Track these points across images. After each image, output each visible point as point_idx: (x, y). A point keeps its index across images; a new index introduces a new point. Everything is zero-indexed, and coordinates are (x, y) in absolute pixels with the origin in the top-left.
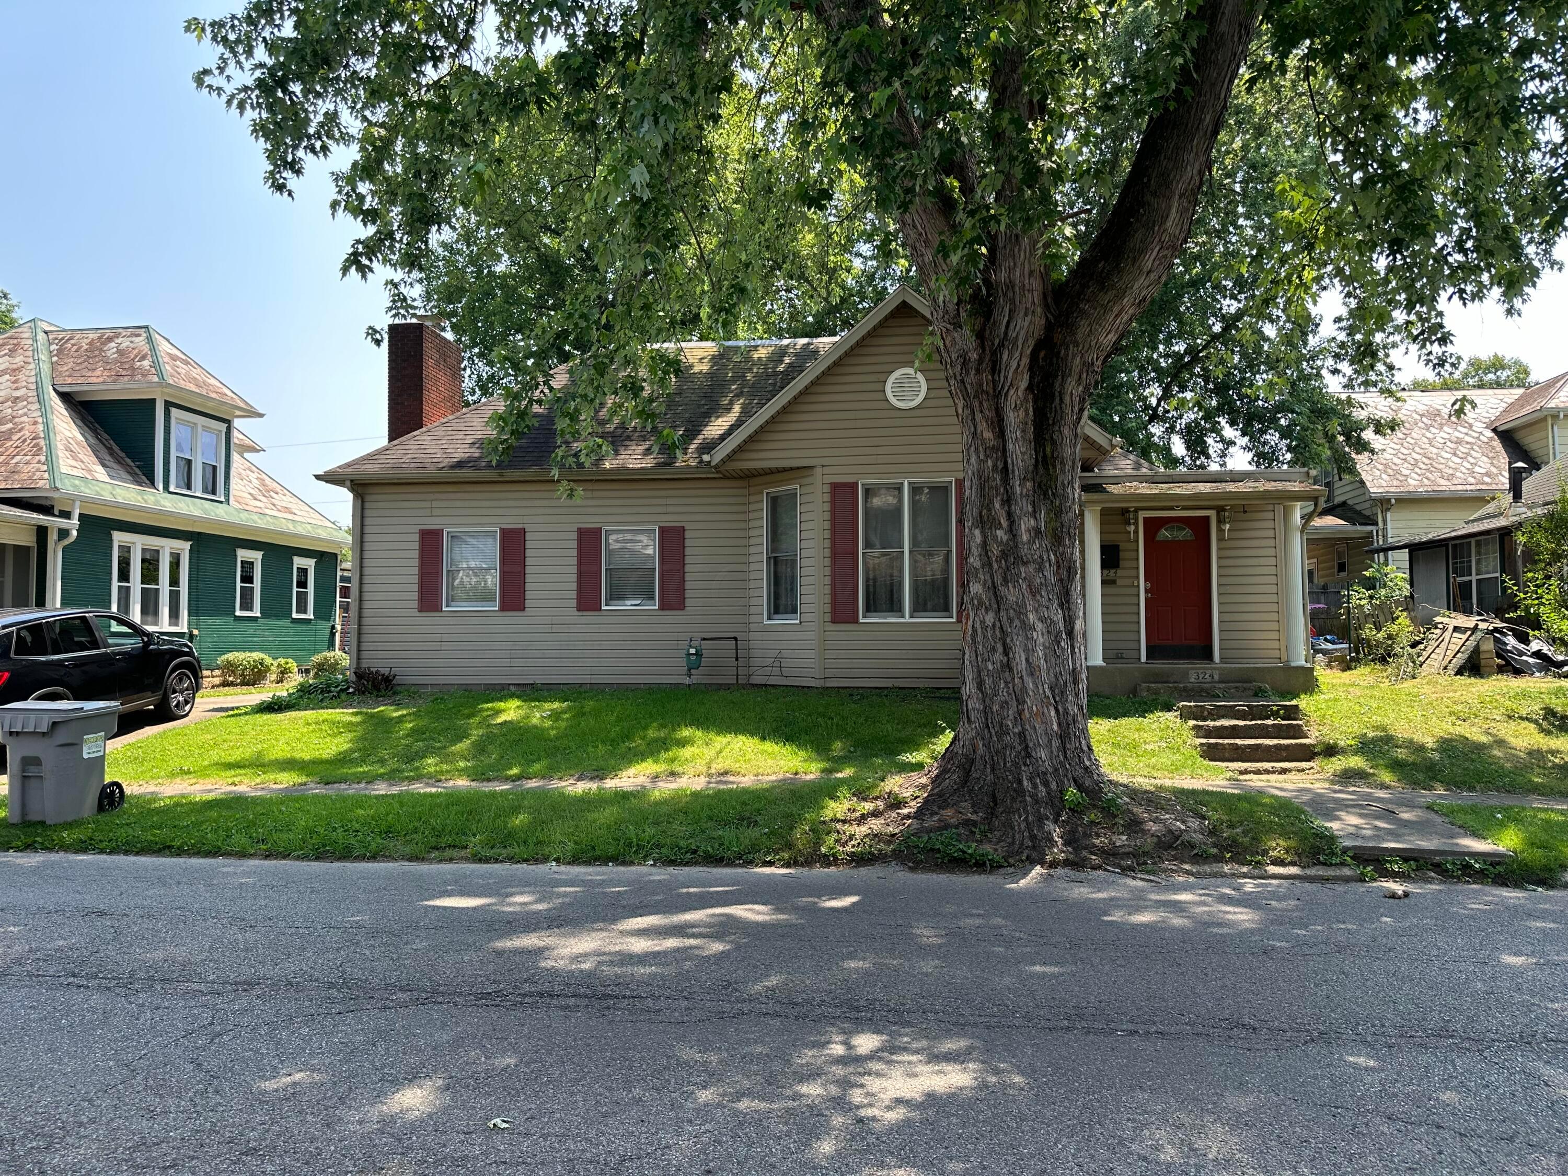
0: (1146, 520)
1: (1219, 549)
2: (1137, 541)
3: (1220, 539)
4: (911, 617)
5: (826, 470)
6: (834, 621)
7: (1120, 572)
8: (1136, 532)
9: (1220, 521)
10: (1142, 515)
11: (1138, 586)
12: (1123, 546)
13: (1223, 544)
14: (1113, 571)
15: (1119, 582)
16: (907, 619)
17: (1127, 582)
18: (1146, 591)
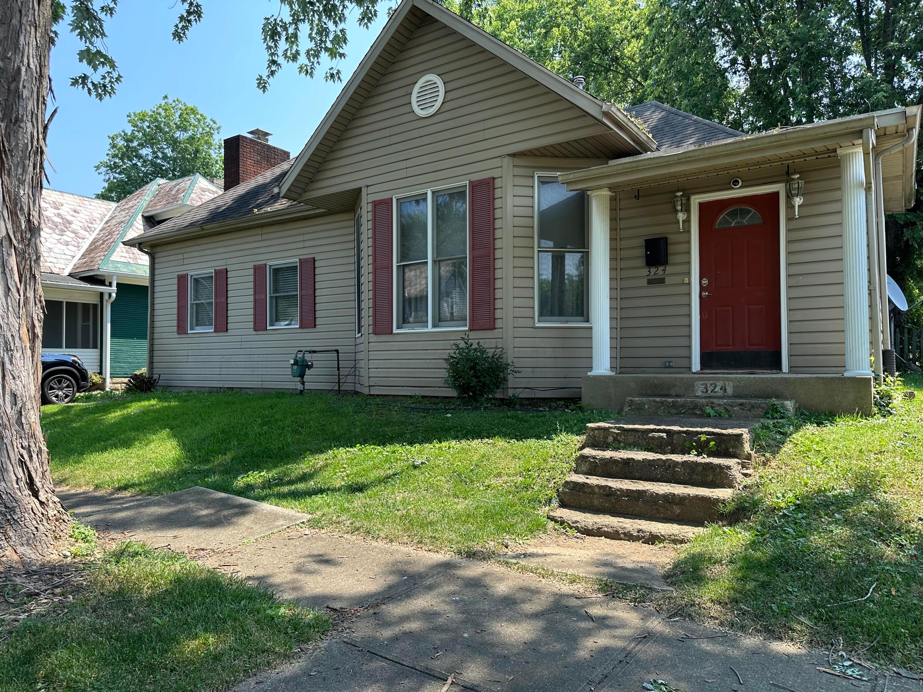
0: (702, 206)
1: (788, 230)
2: (689, 231)
3: (790, 219)
4: (434, 326)
5: (371, 190)
6: (375, 333)
7: (669, 269)
8: (687, 221)
9: (789, 197)
10: (696, 200)
11: (689, 284)
12: (672, 238)
13: (794, 224)
14: (661, 268)
15: (668, 281)
16: (430, 329)
17: (677, 279)
18: (702, 289)
